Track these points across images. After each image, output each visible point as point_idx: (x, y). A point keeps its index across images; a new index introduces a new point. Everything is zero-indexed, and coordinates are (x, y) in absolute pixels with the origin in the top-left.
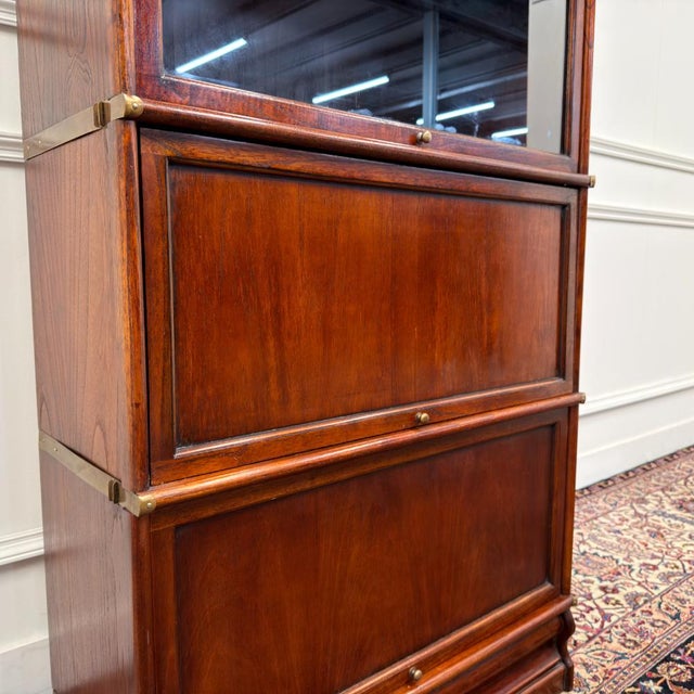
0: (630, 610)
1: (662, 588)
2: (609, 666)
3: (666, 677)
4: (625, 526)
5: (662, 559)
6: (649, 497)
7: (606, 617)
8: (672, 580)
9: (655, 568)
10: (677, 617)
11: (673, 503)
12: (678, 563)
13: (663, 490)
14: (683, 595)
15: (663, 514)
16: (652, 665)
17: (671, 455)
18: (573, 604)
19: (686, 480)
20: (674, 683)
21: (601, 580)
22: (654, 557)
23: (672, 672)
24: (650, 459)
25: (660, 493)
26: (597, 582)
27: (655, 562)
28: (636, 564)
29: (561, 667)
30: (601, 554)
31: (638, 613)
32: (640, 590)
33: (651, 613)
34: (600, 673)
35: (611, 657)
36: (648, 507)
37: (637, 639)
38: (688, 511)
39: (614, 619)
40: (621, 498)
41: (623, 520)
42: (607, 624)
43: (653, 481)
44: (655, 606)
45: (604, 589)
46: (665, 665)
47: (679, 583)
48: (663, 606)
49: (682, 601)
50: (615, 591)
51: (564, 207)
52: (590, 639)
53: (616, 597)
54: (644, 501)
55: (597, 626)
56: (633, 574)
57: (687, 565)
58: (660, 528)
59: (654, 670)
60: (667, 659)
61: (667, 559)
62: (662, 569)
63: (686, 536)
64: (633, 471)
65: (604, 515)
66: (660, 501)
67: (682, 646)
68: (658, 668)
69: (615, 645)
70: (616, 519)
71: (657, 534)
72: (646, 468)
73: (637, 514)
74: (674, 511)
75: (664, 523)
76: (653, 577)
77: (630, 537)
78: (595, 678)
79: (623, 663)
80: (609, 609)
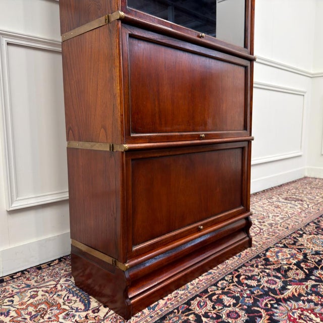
0: (270, 227)
1: (281, 221)
2: (264, 241)
3: (285, 243)
4: (265, 205)
5: (280, 214)
6: (274, 197)
7: (261, 229)
8: (285, 219)
9: (278, 216)
10: (287, 228)
11: (283, 198)
12: (286, 215)
13: (279, 195)
14: (289, 223)
15: (280, 202)
16: (279, 240)
17: (281, 185)
18: (251, 214)
19: (287, 192)
20: (288, 244)
21: (258, 220)
22: (277, 213)
23: (287, 241)
24: (273, 186)
25: (278, 196)
26: (257, 220)
27: (278, 215)
28: (271, 215)
29: (247, 239)
30: (257, 213)
31: (273, 227)
32: (273, 222)
33: (277, 228)
34: (261, 243)
35: (265, 239)
36: (273, 200)
37: (274, 234)
38: (289, 200)
39: (264, 230)
40: (262, 198)
41: (264, 204)
42: (262, 231)
43: (275, 193)
44: (279, 226)
45: (260, 222)
46: (284, 240)
47: (287, 219)
48: (282, 226)
49: (289, 224)
50: (263, 222)
51: (246, 67)
52: (256, 235)
53: (264, 224)
54: (271, 198)
55: (258, 232)
56: (270, 218)
57: (290, 215)
58: (278, 205)
59: (281, 241)
60: (285, 238)
61: (282, 214)
62: (280, 216)
63: (289, 207)
64: (266, 190)
65: (256, 202)
66: (278, 198)
67: (290, 235)
68: (282, 241)
69: (266, 236)
70: (262, 204)
71: (278, 207)
72: (271, 189)
73: (269, 202)
74: (283, 201)
75: (280, 204)
76: (277, 219)
77: (268, 208)
78: (259, 244)
79: (269, 240)
80: (262, 227)
